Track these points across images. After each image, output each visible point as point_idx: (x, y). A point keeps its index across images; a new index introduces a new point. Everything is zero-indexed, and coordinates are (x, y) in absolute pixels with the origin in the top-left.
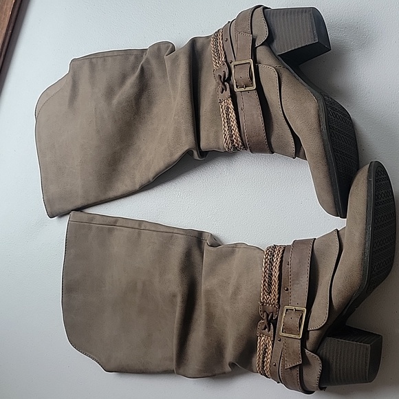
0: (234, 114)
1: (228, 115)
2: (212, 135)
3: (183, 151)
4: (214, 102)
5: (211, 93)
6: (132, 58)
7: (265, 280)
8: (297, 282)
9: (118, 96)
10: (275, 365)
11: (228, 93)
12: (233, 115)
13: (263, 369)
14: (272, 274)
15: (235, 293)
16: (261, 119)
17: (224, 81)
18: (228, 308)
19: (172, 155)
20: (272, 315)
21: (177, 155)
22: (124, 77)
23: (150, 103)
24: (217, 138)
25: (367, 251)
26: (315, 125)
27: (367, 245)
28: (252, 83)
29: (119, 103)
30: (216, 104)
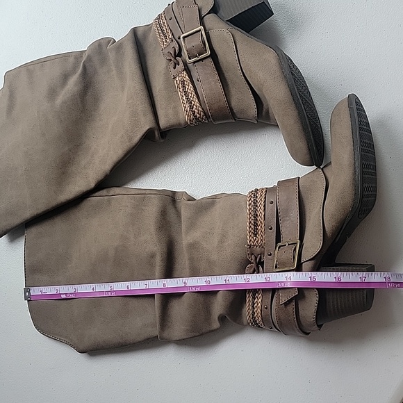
0: (191, 85)
1: (184, 87)
2: (171, 111)
3: (143, 132)
4: (167, 79)
5: (163, 72)
6: (72, 60)
7: (250, 222)
8: (287, 218)
9: (61, 96)
10: (266, 308)
11: (181, 66)
12: (190, 87)
13: (253, 315)
14: (257, 215)
15: (221, 242)
16: (219, 85)
17: (176, 56)
18: (214, 257)
19: (130, 139)
20: (261, 257)
21: (136, 139)
22: (65, 77)
23: (97, 100)
24: (176, 113)
25: (358, 169)
26: (278, 73)
27: (357, 164)
28: (206, 50)
29: (64, 102)
30: (169, 81)
